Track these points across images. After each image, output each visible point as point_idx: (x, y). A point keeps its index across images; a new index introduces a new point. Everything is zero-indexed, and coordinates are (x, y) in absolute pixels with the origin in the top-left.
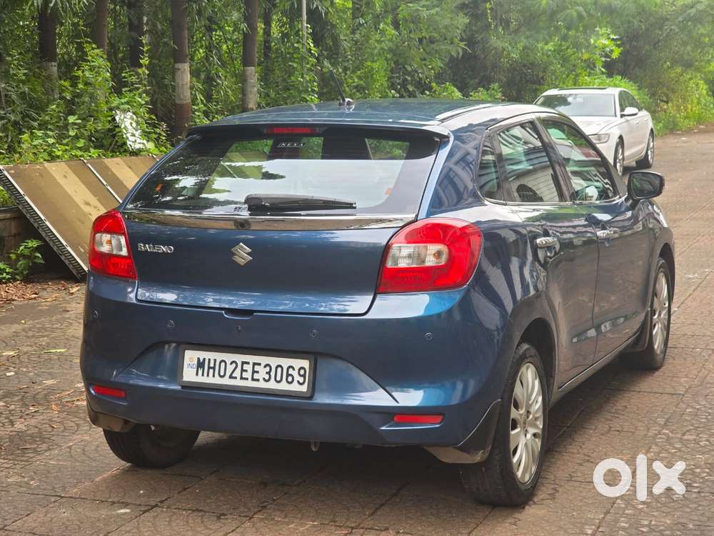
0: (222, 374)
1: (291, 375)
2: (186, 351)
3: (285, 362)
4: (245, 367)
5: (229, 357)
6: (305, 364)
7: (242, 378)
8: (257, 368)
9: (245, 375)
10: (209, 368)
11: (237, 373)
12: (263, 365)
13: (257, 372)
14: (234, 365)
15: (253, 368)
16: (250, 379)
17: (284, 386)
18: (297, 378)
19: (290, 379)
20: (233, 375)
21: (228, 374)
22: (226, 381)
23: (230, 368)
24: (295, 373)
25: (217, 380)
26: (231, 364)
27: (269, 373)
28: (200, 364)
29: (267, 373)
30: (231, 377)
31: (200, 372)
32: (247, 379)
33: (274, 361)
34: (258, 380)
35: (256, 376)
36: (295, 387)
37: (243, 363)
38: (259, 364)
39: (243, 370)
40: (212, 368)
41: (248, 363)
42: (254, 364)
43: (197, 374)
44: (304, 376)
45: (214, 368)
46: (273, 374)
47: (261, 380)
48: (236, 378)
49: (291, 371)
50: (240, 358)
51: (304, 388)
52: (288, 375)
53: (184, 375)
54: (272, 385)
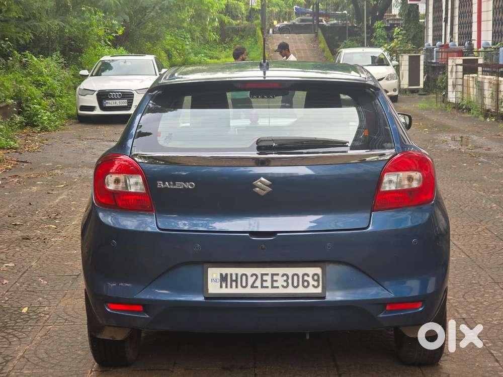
0: (244, 285)
1: (307, 281)
2: (209, 269)
3: (300, 271)
4: (265, 278)
5: (249, 271)
6: (318, 270)
7: (262, 287)
8: (275, 278)
9: (265, 284)
10: (232, 281)
11: (258, 283)
12: (280, 275)
13: (276, 281)
14: (254, 277)
15: (272, 278)
16: (270, 287)
17: (301, 290)
18: (312, 282)
19: (306, 284)
20: (254, 285)
21: (250, 284)
22: (248, 290)
23: (251, 280)
24: (310, 279)
25: (240, 291)
26: (252, 276)
27: (286, 281)
28: (223, 278)
29: (285, 281)
30: (252, 287)
31: (224, 285)
32: (267, 287)
33: (290, 271)
34: (278, 287)
35: (275, 284)
36: (311, 290)
37: (262, 275)
38: (278, 275)
39: (263, 281)
40: (234, 281)
41: (267, 274)
42: (273, 275)
43: (221, 287)
44: (318, 281)
45: (236, 281)
46: (290, 281)
47: (280, 287)
48: (257, 287)
49: (306, 278)
50: (259, 271)
51: (319, 290)
52: (304, 281)
53: (209, 288)
54: (290, 290)
